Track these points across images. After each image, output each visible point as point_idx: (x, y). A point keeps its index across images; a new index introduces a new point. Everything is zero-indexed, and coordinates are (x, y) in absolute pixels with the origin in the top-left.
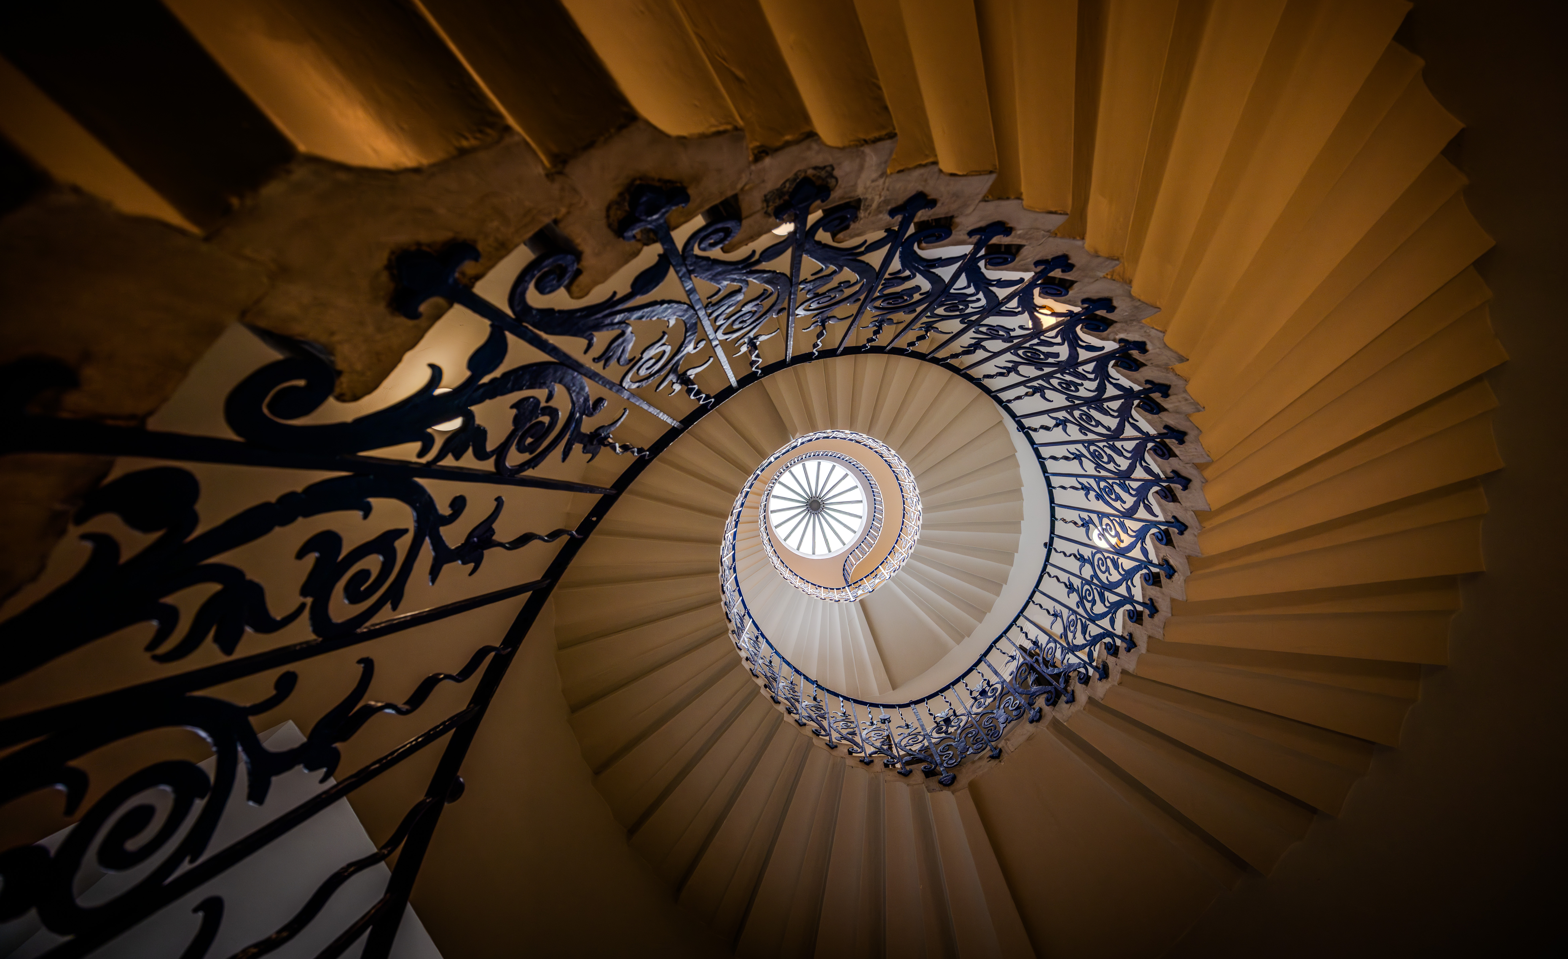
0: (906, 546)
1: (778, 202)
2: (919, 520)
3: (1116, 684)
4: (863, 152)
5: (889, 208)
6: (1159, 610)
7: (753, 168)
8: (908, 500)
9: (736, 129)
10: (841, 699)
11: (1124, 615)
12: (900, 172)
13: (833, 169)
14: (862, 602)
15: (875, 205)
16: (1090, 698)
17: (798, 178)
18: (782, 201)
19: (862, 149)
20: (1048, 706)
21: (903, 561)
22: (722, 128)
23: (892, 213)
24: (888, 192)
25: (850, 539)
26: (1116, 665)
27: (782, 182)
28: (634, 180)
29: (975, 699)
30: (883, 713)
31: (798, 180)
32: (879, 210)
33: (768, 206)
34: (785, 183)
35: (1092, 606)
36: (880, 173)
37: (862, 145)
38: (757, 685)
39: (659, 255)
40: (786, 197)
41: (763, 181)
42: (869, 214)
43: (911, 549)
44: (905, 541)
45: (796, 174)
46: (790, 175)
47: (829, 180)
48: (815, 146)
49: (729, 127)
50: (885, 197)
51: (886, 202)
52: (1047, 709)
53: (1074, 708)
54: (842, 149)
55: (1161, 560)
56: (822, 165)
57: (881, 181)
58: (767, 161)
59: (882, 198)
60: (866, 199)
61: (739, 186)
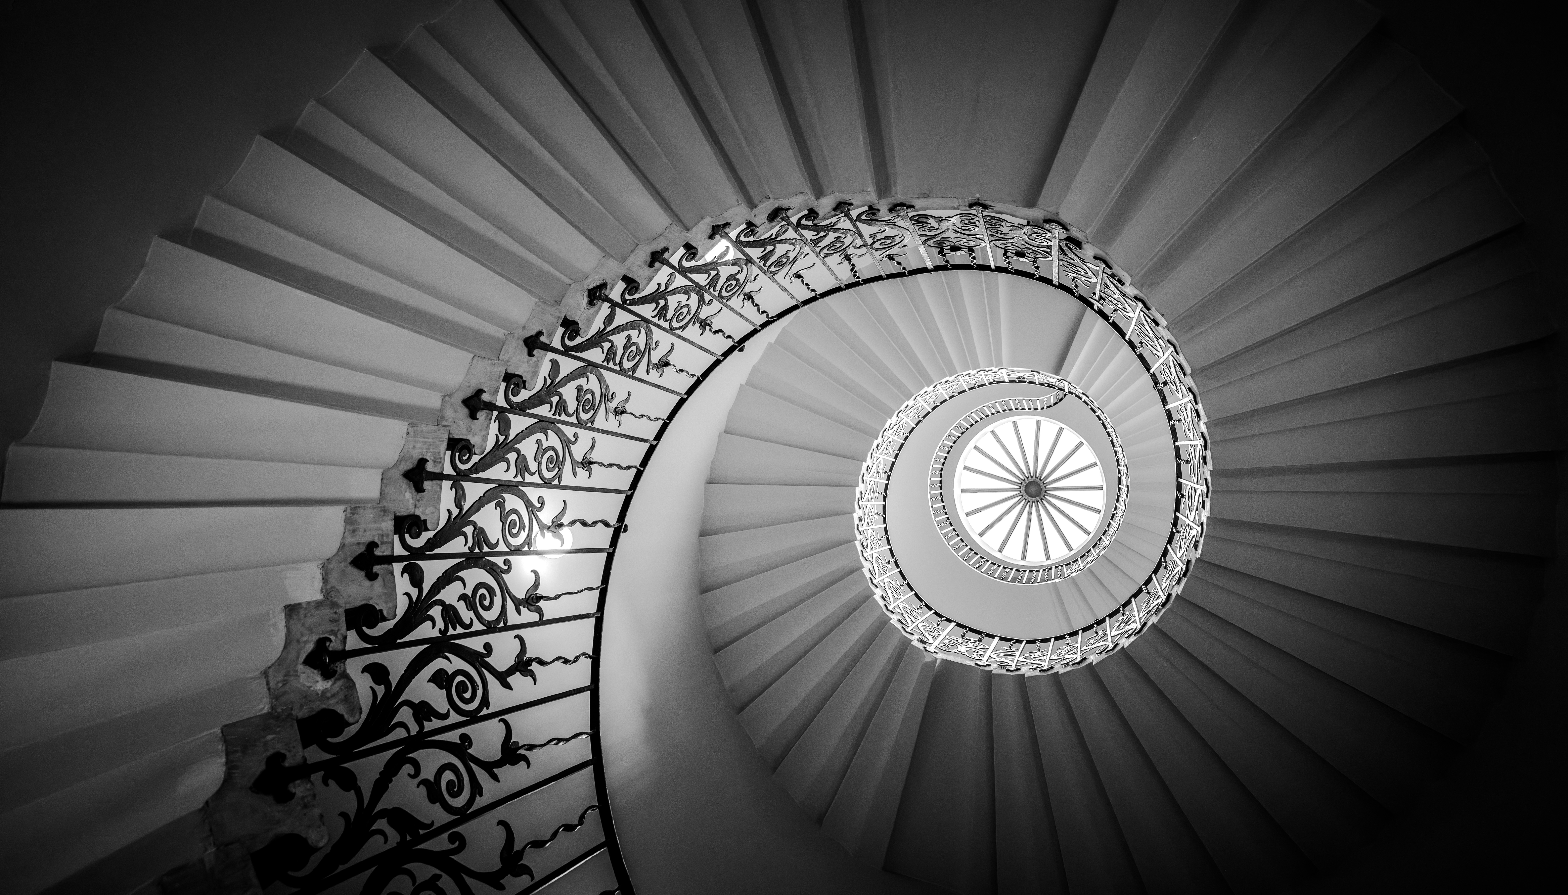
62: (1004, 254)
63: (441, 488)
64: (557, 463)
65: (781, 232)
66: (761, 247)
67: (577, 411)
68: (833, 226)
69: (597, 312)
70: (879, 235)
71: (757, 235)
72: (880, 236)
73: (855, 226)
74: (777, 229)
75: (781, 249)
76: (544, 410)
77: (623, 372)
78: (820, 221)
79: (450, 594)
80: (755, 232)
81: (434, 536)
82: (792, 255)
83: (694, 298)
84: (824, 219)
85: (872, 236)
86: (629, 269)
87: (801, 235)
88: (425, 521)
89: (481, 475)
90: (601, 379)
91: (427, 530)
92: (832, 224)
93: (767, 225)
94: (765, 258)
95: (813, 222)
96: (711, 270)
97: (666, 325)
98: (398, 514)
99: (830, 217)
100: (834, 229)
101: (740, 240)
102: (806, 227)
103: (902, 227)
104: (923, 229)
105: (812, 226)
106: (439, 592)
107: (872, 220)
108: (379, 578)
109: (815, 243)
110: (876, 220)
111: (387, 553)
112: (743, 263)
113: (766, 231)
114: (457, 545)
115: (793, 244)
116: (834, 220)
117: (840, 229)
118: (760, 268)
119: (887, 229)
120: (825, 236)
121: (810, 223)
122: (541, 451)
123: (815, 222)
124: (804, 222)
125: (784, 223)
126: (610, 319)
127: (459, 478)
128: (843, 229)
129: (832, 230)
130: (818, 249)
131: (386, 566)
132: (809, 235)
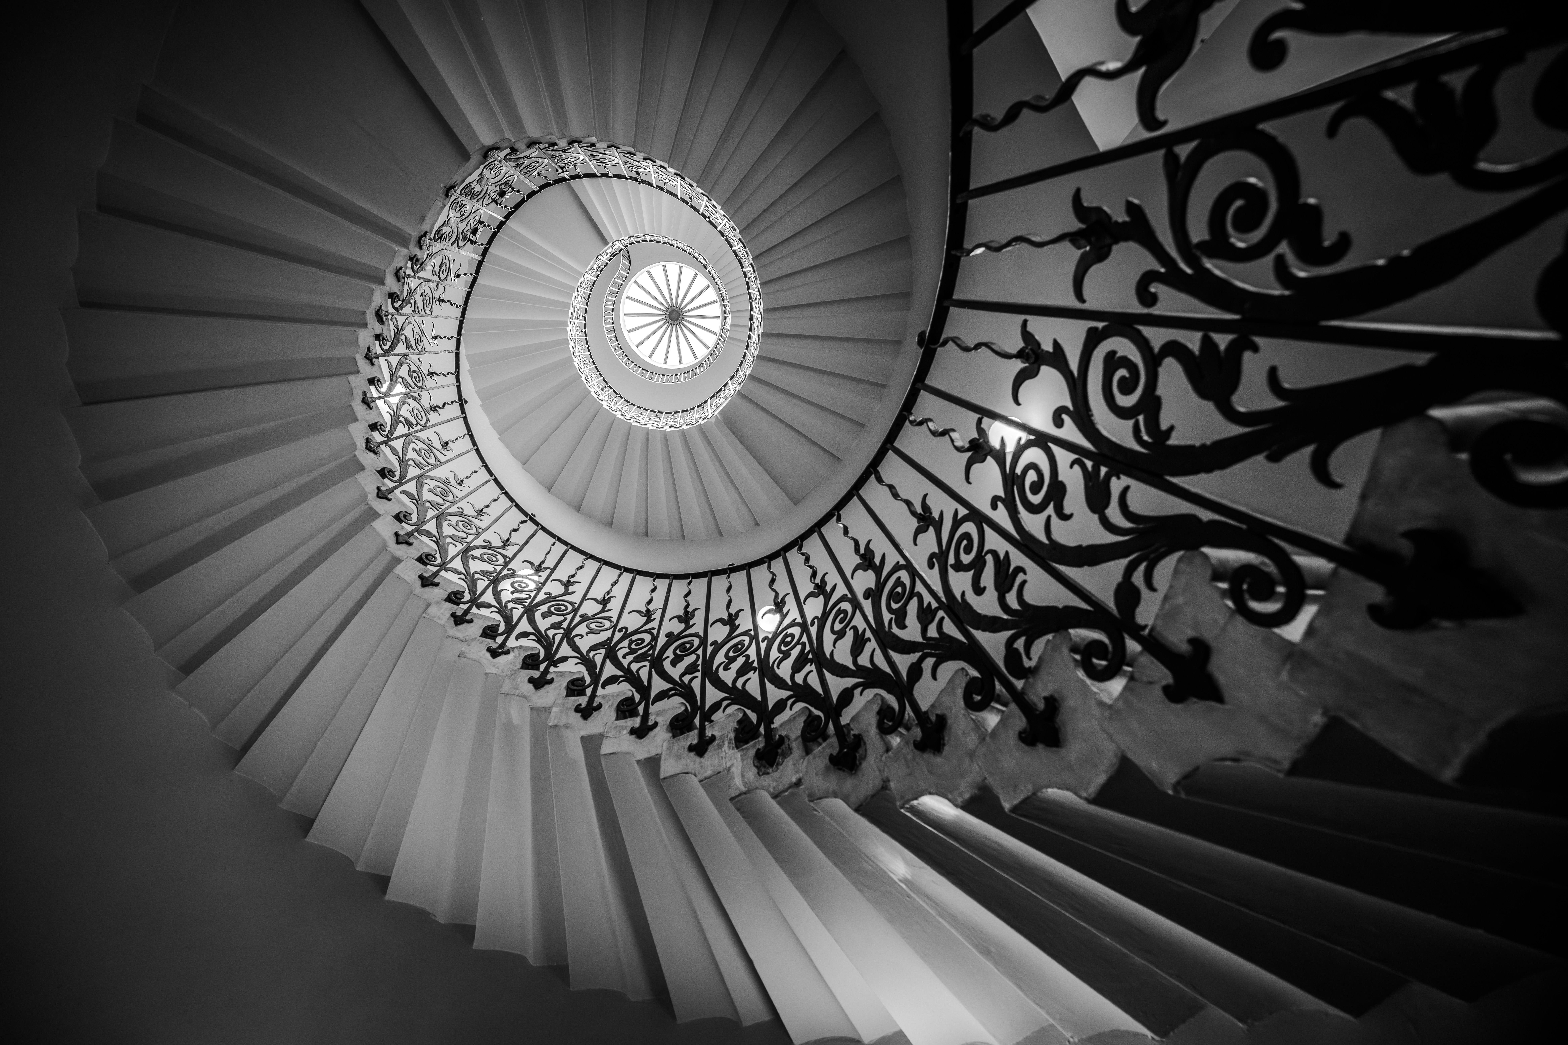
0: (577, 312)
1: (783, 747)
2: (573, 347)
3: (368, 312)
4: (744, 786)
5: (717, 742)
6: (362, 404)
7: (801, 775)
8: (588, 362)
9: (812, 801)
11: (384, 378)
12: (720, 772)
13: (758, 773)
14: (606, 242)
15: (726, 743)
17: (776, 766)
18: (781, 748)
19: (746, 789)
21: (575, 297)
22: (819, 801)
23: (713, 738)
24: (722, 755)
25: (631, 290)
26: (373, 329)
27: (784, 763)
28: (855, 773)
31: (776, 764)
32: (722, 738)
33: (789, 745)
34: (783, 762)
35: (410, 369)
36: (731, 771)
37: (747, 791)
39: (841, 716)
40: (780, 751)
41: (794, 764)
42: (727, 736)
43: (572, 313)
44: (579, 317)
45: (778, 769)
46: (781, 768)
47: (759, 765)
48: (772, 791)
49: (815, 801)
50: (722, 751)
51: (720, 747)
54: (757, 788)
55: (380, 451)
56: (765, 776)
57: (728, 765)
58: (794, 779)
59: (723, 749)
60: (733, 749)
61: (805, 762)
62: (497, 204)
63: (443, 577)
64: (468, 524)
65: (395, 323)
66: (398, 342)
67: (444, 500)
68: (411, 290)
69: (384, 454)
70: (435, 269)
71: (389, 339)
72: (437, 269)
73: (419, 278)
74: (391, 324)
75: (408, 332)
76: (431, 513)
77: (434, 467)
78: (402, 295)
79: (506, 596)
80: (385, 337)
81: (469, 590)
82: (416, 329)
83: (410, 401)
84: (402, 292)
85: (433, 274)
86: (366, 421)
87: (406, 314)
88: (457, 590)
89: (449, 558)
90: (431, 478)
91: (464, 592)
92: (409, 290)
93: (385, 328)
94: (408, 346)
95: (400, 300)
96: (397, 380)
97: (419, 427)
98: (444, 599)
99: (402, 288)
100: (413, 292)
101: (386, 350)
102: (401, 307)
103: (438, 251)
104: (447, 240)
105: (403, 303)
106: (501, 600)
107: (421, 265)
108: (473, 619)
109: (416, 310)
110: (423, 262)
111: (462, 611)
112: (403, 359)
113: (390, 332)
114: (481, 585)
115: (409, 323)
116: (406, 287)
117: (416, 289)
118: (414, 354)
119: (434, 261)
120: (415, 301)
121: (400, 303)
122: (455, 527)
123: (401, 300)
124: (397, 305)
125: (390, 317)
126: (393, 450)
127: (444, 566)
128: (417, 287)
129: (414, 293)
130: (423, 312)
131: (469, 615)
132: (408, 309)
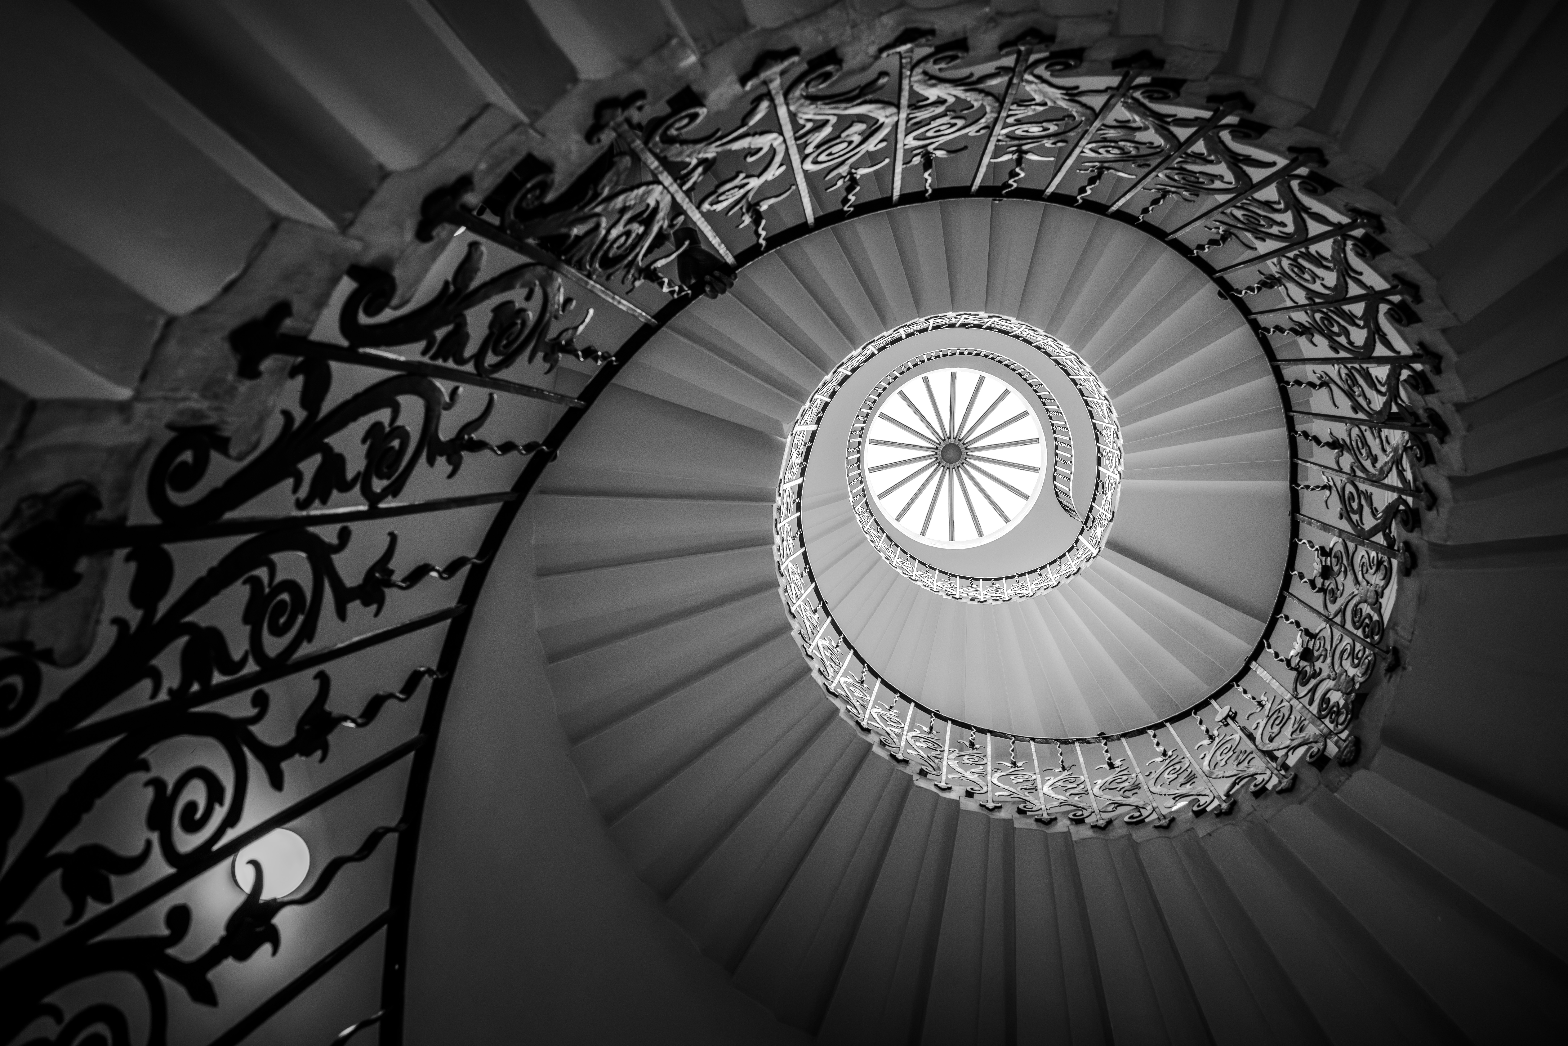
3: (1464, 432)
10: (1151, 732)
11: (1390, 323)
14: (1109, 542)
16: (1451, 479)
20: (1411, 531)
26: (1442, 402)
29: (1322, 590)
30: (1220, 710)
35: (1347, 337)
38: (1004, 820)
43: (1110, 411)
52: (1414, 537)
53: (1444, 509)
72: (1366, 502)
83: (1324, 291)
85: (1369, 494)
90: (1225, 191)
107: (1395, 512)
110: (1394, 517)
116: (1409, 475)
119: (1376, 518)
